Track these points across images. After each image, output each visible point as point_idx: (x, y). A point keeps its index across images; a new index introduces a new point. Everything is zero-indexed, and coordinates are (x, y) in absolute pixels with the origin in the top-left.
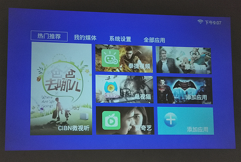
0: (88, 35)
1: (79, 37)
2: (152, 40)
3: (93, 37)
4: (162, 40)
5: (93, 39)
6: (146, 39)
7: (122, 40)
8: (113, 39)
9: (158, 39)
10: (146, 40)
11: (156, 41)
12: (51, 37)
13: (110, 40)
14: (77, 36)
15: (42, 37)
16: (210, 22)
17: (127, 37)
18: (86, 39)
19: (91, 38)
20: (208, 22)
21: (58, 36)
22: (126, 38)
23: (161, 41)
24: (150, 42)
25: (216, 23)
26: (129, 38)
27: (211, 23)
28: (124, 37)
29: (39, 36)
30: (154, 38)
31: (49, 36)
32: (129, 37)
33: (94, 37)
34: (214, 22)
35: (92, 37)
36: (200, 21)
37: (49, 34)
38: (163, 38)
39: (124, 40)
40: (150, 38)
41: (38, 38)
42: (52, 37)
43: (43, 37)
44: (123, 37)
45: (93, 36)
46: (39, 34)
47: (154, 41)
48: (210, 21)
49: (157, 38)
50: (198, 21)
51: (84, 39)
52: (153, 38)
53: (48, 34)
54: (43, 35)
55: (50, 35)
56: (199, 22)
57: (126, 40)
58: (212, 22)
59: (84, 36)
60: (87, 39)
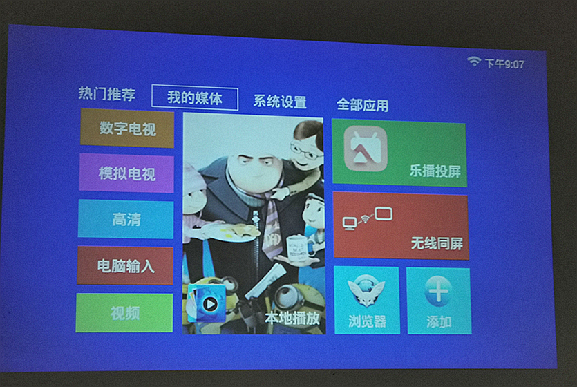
0: (202, 93)
1: (181, 97)
2: (358, 104)
3: (214, 97)
4: (383, 104)
5: (214, 101)
6: (343, 101)
7: (285, 103)
8: (263, 101)
9: (372, 103)
10: (343, 106)
11: (367, 108)
12: (112, 96)
13: (255, 105)
14: (176, 95)
15: (91, 95)
16: (498, 62)
17: (296, 97)
18: (196, 101)
19: (208, 98)
20: (491, 62)
21: (129, 94)
22: (293, 98)
23: (379, 107)
24: (352, 109)
25: (512, 65)
26: (300, 101)
27: (500, 64)
28: (290, 97)
29: (82, 92)
30: (361, 100)
31: (108, 93)
32: (302, 97)
33: (218, 96)
34: (508, 63)
35: (211, 97)
36: (474, 60)
37: (107, 89)
38: (383, 101)
39: (289, 105)
40: (353, 99)
41: (80, 98)
42: (114, 96)
43: (93, 97)
44: (288, 97)
45: (215, 94)
46: (82, 88)
47: (361, 108)
48: (498, 60)
49: (370, 101)
50: (469, 59)
51: (191, 101)
52: (358, 100)
53: (105, 89)
54: (92, 92)
55: (110, 90)
56: (472, 62)
57: (294, 104)
58: (502, 62)
59: (193, 94)
60: (198, 101)
